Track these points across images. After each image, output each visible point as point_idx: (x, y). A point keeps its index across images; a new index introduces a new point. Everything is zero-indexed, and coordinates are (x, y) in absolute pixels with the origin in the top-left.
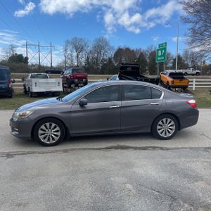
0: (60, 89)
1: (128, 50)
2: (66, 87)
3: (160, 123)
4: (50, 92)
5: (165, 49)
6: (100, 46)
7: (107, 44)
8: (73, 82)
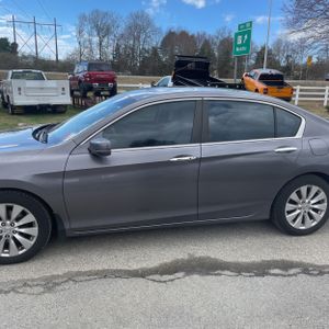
0: (66, 100)
1: (184, 34)
2: (77, 97)
3: (294, 196)
4: (48, 106)
5: (249, 33)
6: (138, 27)
7: (149, 23)
8: (91, 89)
